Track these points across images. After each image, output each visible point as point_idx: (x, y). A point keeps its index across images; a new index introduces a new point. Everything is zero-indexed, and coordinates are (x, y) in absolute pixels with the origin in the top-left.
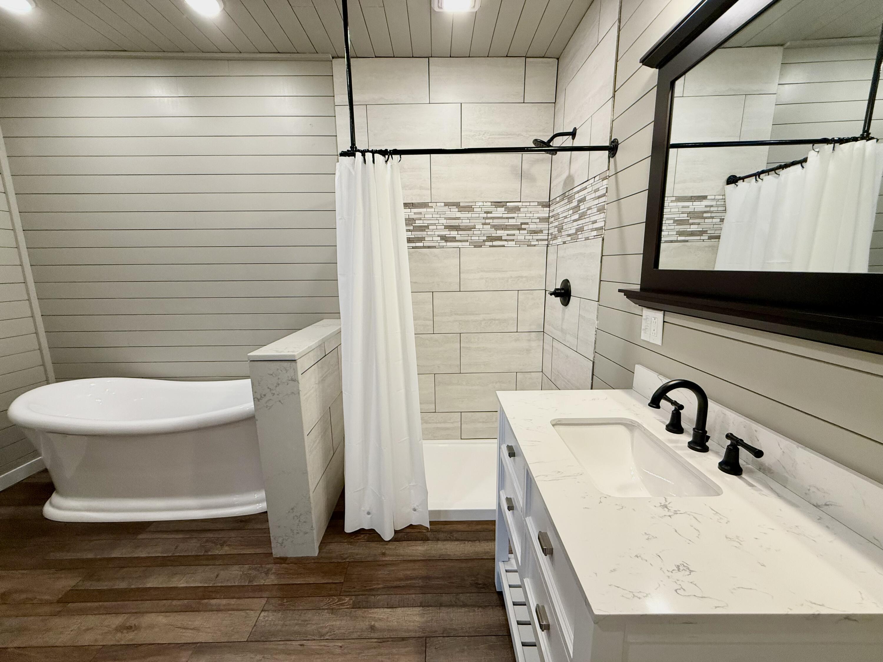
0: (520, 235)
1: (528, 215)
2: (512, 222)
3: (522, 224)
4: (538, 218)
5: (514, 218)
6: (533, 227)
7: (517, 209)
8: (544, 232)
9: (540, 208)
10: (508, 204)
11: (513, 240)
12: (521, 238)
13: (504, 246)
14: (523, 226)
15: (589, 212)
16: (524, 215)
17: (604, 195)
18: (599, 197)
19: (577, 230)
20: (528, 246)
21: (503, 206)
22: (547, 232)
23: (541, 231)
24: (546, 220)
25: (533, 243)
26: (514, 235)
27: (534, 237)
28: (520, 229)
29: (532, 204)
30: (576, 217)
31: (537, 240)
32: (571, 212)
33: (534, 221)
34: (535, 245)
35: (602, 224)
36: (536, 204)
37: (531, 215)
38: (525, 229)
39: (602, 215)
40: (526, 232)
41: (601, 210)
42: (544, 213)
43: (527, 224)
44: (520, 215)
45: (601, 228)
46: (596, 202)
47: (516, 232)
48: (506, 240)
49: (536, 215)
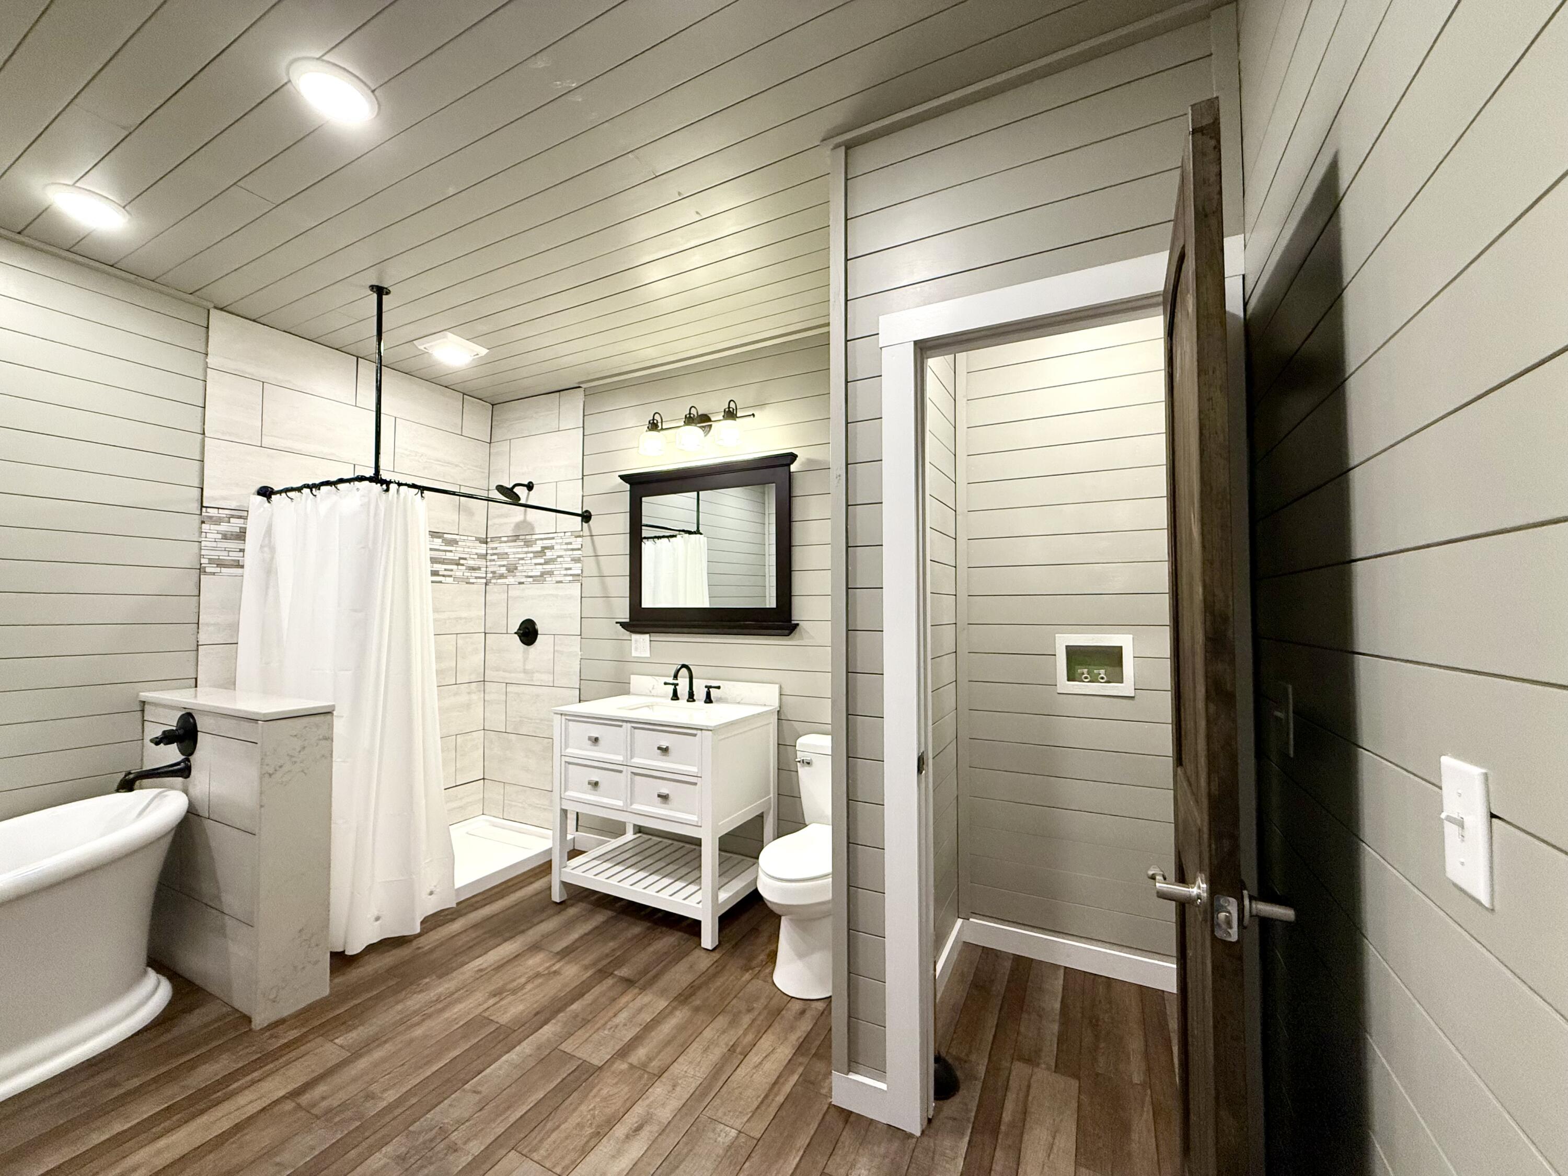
0: (459, 572)
1: (466, 550)
2: (449, 556)
3: (460, 558)
4: (476, 554)
5: (451, 551)
6: (471, 563)
7: (455, 542)
8: (482, 569)
9: (477, 544)
10: (445, 536)
11: (451, 576)
12: (459, 574)
13: (441, 582)
14: (462, 562)
15: (559, 560)
16: (462, 549)
17: (579, 549)
18: (573, 550)
19: (542, 574)
20: (467, 583)
21: (439, 537)
22: (485, 569)
23: (479, 569)
24: (484, 556)
25: (471, 581)
26: (452, 570)
27: (473, 574)
28: (458, 564)
29: (470, 538)
30: (542, 561)
31: (476, 578)
32: (532, 555)
33: (472, 556)
34: (473, 583)
35: (580, 572)
36: (474, 539)
37: (469, 550)
38: (463, 565)
39: (579, 565)
40: (464, 568)
41: (576, 560)
42: (482, 549)
43: (465, 559)
44: (458, 549)
45: (578, 575)
46: (571, 553)
47: (454, 567)
48: (444, 576)
49: (475, 551)
